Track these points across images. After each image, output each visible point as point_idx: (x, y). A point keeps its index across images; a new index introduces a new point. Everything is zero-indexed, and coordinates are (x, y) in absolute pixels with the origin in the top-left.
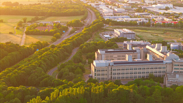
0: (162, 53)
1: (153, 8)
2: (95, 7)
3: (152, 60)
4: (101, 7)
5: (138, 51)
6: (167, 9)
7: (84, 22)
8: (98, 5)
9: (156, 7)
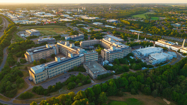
0: (72, 48)
1: (36, 14)
2: (5, 15)
3: (73, 57)
4: (9, 15)
5: (54, 48)
6: (43, 14)
7: (2, 26)
8: (7, 14)
9: (38, 14)
